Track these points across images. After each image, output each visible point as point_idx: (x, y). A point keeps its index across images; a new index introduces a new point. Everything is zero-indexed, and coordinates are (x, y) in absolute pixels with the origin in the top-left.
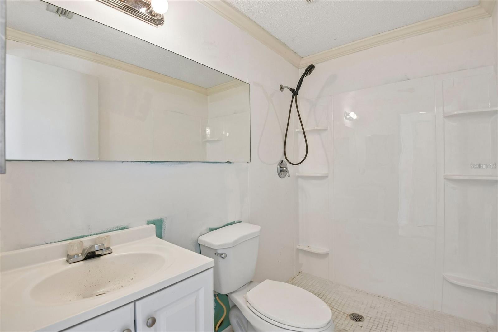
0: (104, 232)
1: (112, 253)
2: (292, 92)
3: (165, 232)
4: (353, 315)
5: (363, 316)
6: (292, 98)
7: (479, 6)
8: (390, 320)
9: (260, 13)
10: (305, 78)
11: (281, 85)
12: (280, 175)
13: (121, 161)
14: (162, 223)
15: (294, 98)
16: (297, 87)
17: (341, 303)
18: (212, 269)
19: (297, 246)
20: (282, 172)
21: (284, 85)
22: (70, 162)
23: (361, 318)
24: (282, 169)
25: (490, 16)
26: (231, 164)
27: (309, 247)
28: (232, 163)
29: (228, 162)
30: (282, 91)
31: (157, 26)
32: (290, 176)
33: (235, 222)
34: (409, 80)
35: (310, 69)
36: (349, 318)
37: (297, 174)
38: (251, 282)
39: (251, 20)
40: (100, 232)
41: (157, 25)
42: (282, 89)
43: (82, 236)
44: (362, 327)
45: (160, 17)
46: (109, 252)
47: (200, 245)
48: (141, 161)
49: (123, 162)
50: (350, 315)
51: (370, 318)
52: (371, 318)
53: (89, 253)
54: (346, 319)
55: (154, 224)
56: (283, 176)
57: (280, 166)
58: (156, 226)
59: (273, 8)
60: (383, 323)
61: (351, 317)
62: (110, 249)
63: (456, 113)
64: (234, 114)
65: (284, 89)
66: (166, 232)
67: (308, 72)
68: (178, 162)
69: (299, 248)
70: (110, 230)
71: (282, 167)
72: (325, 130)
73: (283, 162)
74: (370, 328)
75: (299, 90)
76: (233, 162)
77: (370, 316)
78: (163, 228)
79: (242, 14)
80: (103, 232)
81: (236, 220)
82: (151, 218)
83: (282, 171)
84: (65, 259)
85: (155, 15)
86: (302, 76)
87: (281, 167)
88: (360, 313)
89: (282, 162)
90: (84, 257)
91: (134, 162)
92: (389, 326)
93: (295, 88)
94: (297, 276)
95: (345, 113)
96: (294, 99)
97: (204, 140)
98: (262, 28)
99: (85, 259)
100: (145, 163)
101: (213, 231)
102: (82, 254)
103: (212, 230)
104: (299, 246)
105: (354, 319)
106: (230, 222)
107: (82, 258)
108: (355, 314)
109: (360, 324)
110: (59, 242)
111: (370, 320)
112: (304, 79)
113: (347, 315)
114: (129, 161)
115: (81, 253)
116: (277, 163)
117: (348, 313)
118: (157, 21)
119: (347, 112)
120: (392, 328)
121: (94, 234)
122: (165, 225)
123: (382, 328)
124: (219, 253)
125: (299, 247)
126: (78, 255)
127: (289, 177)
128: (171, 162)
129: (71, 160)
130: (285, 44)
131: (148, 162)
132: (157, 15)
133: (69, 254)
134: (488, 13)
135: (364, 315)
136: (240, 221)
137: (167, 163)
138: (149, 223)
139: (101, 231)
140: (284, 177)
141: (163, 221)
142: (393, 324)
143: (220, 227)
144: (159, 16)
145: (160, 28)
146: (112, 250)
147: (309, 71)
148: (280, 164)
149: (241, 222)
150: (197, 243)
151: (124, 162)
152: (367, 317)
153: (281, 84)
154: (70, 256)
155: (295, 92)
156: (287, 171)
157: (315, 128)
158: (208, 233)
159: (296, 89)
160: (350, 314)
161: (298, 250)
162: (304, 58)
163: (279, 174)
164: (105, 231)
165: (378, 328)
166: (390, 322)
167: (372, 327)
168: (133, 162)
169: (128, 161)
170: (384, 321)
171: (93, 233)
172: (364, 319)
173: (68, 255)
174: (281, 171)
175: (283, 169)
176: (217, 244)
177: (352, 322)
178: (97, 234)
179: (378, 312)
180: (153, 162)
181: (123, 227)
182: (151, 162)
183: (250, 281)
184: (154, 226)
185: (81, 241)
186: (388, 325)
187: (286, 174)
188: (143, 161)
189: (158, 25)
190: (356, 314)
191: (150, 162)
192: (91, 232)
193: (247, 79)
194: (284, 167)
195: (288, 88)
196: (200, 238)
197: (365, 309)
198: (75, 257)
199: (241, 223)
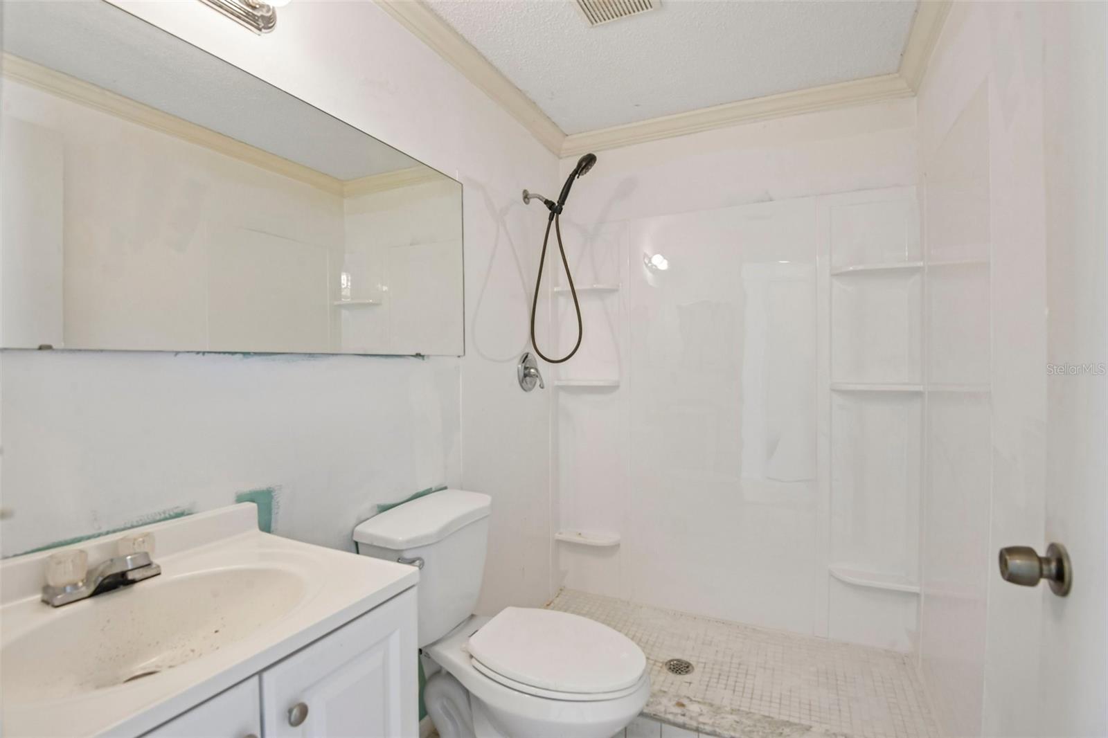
0: (133, 527)
1: (159, 574)
2: (550, 209)
3: (279, 519)
4: (672, 663)
5: (691, 662)
6: (548, 221)
7: (897, 75)
8: (740, 664)
9: (489, 31)
10: (576, 180)
11: (525, 191)
12: (523, 385)
13: (173, 352)
14: (272, 497)
15: (552, 219)
16: (559, 199)
17: (647, 642)
18: (415, 589)
19: (557, 535)
20: (528, 378)
21: (531, 192)
22: (45, 353)
23: (688, 667)
24: (527, 372)
25: (914, 96)
26: (423, 359)
27: (580, 534)
28: (425, 358)
29: (418, 355)
30: (527, 203)
31: (258, 32)
32: (545, 386)
33: (433, 489)
34: (771, 200)
35: (588, 162)
36: (665, 669)
37: (556, 383)
38: (472, 616)
39: (467, 42)
40: (122, 527)
41: (260, 30)
42: (526, 200)
43: (76, 539)
44: (690, 683)
45: (268, 11)
46: (154, 572)
47: (359, 545)
48: (220, 353)
49: (177, 353)
50: (666, 664)
51: (705, 665)
52: (705, 663)
53: (108, 577)
54: (659, 671)
55: (253, 501)
56: (529, 386)
57: (524, 364)
58: (258, 506)
59: (517, 25)
60: (729, 672)
61: (668, 667)
62: (154, 566)
63: (851, 268)
64: (411, 245)
65: (532, 200)
66: (280, 517)
67: (583, 169)
68: (308, 355)
69: (560, 538)
70: (148, 521)
71: (528, 368)
72: (612, 291)
73: (529, 355)
74: (706, 683)
75: (563, 204)
76: (428, 356)
77: (703, 661)
78: (274, 511)
79: (448, 26)
80: (129, 526)
81: (434, 485)
82: (247, 488)
83: (527, 376)
84: (39, 596)
85: (258, 6)
86: (570, 175)
87: (526, 368)
88: (685, 658)
89: (527, 357)
90: (92, 588)
91: (204, 353)
92: (739, 675)
93: (555, 199)
94: (557, 597)
95: (645, 255)
96: (554, 222)
97: (336, 303)
98: (489, 63)
99: (95, 594)
100: (230, 356)
101: (385, 512)
102: (86, 582)
103: (384, 509)
104: (560, 533)
105: (675, 670)
106: (421, 489)
107: (87, 591)
108: (676, 660)
109: (687, 677)
110: (16, 556)
111: (704, 668)
112: (574, 181)
113: (661, 665)
114: (192, 352)
115: (82, 581)
116: (519, 357)
117: (661, 661)
118: (260, 20)
119: (648, 252)
120: (746, 677)
121: (108, 533)
122: (277, 502)
123: (728, 680)
124: (406, 559)
125: (558, 536)
126: (75, 586)
127: (542, 388)
128: (292, 353)
129: (49, 348)
130: (534, 103)
131: (237, 356)
132: (262, 6)
133: (51, 583)
134: (910, 90)
135: (693, 661)
136: (444, 486)
137: (279, 356)
138: (240, 499)
139: (125, 523)
140: (530, 389)
141: (273, 494)
142: (747, 671)
143: (402, 500)
144: (265, 10)
145: (266, 37)
146: (158, 567)
147: (585, 166)
148: (524, 362)
149: (445, 488)
150: (352, 539)
151: (180, 356)
152: (698, 662)
153: (524, 189)
154: (53, 588)
155: (555, 209)
156: (537, 376)
157: (595, 286)
158: (374, 516)
159: (558, 202)
160: (666, 661)
161: (559, 542)
162: (569, 137)
163: (521, 382)
164: (135, 524)
165: (720, 681)
166: (741, 667)
167: (709, 682)
168: (201, 354)
169: (188, 352)
170: (730, 667)
171: (104, 529)
172: (693, 668)
173: (46, 589)
174: (525, 376)
175: (529, 372)
176: (400, 538)
177: (671, 676)
178: (114, 531)
179: (717, 651)
180: (249, 353)
181: (178, 511)
182: (245, 354)
183: (468, 614)
184: (254, 505)
185: (82, 551)
186: (738, 673)
187: (535, 383)
188: (225, 353)
189: (263, 30)
190: (678, 660)
191: (241, 356)
192: (100, 528)
193: (457, 171)
194: (532, 368)
195: (540, 198)
196: (359, 528)
197: (693, 648)
198: (68, 589)
199: (445, 491)
